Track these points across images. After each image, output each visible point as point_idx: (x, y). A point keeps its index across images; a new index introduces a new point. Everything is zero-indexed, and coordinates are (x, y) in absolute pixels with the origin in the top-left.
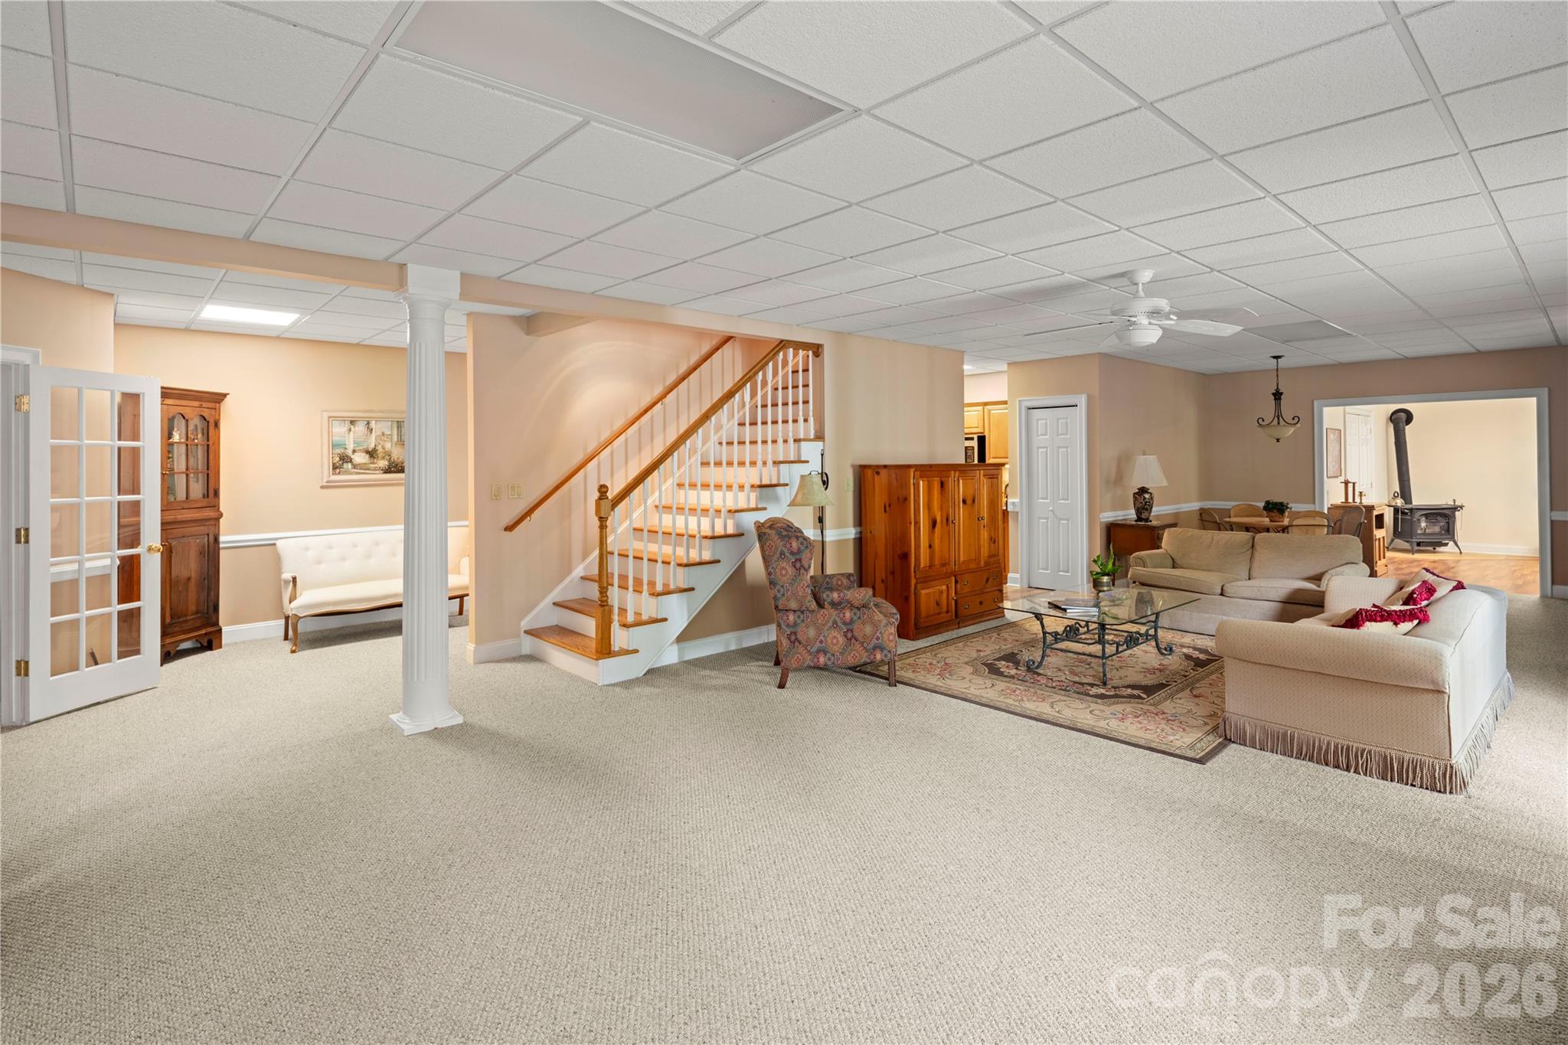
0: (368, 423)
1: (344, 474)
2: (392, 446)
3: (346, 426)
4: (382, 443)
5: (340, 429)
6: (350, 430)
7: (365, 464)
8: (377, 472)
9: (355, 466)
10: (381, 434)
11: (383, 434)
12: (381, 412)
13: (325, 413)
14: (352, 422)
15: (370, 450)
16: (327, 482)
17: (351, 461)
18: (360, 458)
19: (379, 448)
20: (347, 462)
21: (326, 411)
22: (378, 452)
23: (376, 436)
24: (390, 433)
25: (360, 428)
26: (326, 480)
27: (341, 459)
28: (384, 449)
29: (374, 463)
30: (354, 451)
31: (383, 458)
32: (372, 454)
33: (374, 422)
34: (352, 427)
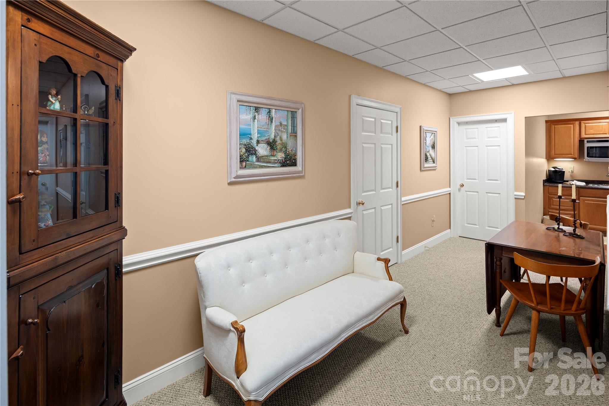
0: (269, 112)
1: (249, 168)
2: (287, 137)
3: (252, 114)
4: (280, 133)
5: (246, 116)
6: (254, 118)
7: (267, 156)
8: (276, 165)
9: (259, 159)
10: (279, 124)
11: (281, 124)
12: (279, 100)
13: (233, 96)
14: (257, 109)
15: (271, 141)
16: (234, 178)
17: (255, 154)
18: (263, 150)
19: (278, 139)
20: (252, 154)
21: (234, 94)
22: (277, 143)
23: (276, 126)
24: (286, 123)
25: (263, 116)
26: (234, 175)
27: (246, 150)
28: (281, 140)
29: (274, 156)
30: (258, 142)
31: (281, 150)
32: (272, 145)
33: (274, 110)
34: (256, 114)
